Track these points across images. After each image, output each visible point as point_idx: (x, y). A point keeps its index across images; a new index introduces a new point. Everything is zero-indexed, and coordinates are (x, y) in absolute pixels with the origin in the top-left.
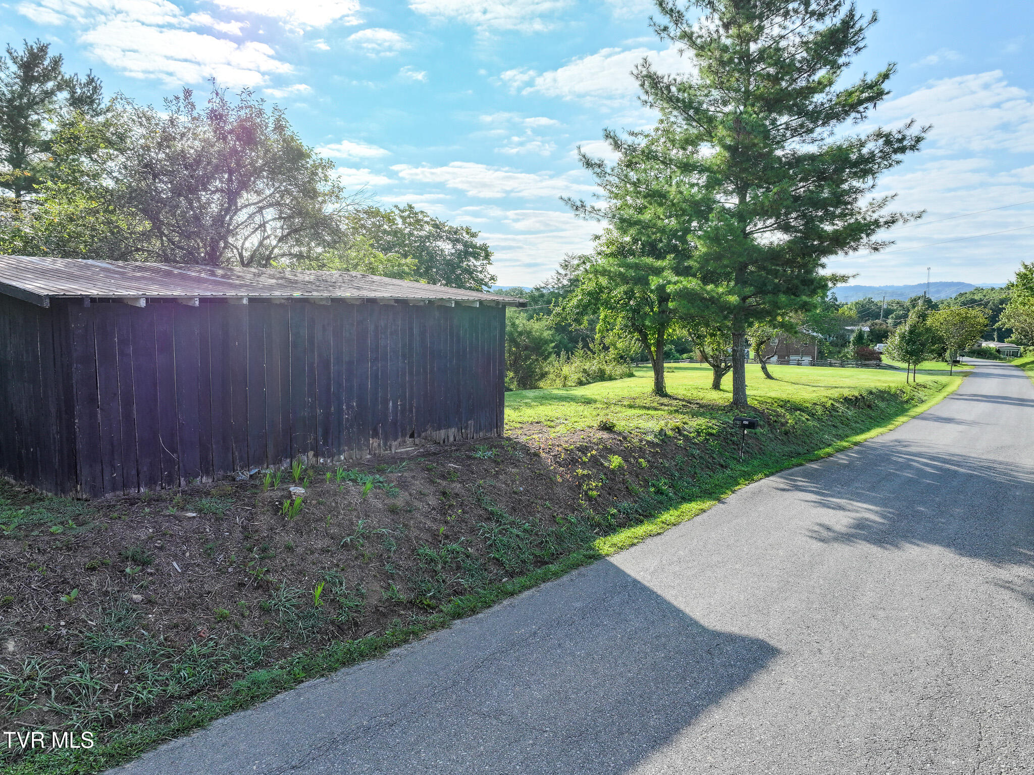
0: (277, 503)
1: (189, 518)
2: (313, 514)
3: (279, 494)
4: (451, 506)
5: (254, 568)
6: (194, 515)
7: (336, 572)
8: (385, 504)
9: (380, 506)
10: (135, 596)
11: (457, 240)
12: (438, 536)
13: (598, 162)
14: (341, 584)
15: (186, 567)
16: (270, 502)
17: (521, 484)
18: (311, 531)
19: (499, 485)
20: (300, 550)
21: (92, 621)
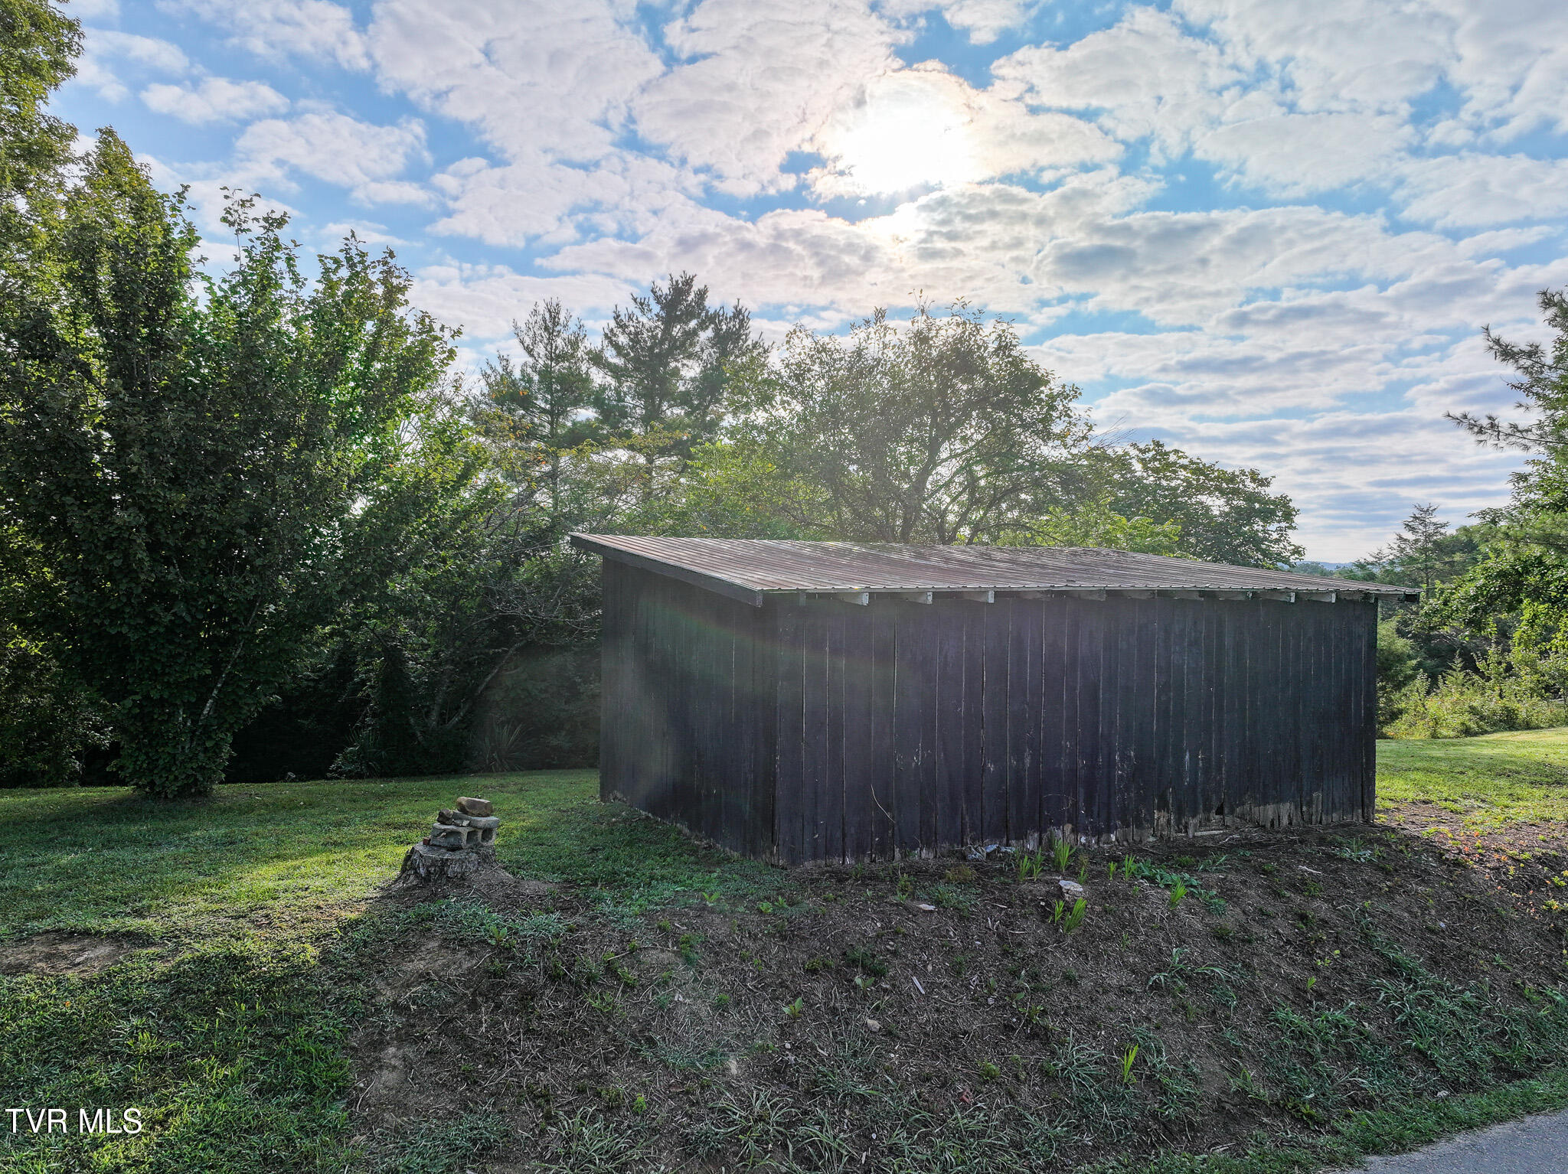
0: (1043, 903)
1: (925, 911)
2: (1100, 928)
3: (1044, 889)
4: (1319, 941)
5: (1024, 1005)
6: (932, 908)
7: (1148, 1029)
8: (1207, 925)
9: (1199, 926)
10: (870, 1022)
11: (1236, 492)
12: (1306, 992)
13: (1527, 349)
14: (1159, 1052)
15: (931, 987)
16: (1031, 900)
17: (1440, 916)
18: (1100, 955)
19: (1397, 912)
20: (1086, 984)
21: (822, 1049)
